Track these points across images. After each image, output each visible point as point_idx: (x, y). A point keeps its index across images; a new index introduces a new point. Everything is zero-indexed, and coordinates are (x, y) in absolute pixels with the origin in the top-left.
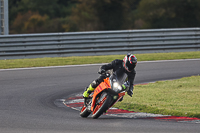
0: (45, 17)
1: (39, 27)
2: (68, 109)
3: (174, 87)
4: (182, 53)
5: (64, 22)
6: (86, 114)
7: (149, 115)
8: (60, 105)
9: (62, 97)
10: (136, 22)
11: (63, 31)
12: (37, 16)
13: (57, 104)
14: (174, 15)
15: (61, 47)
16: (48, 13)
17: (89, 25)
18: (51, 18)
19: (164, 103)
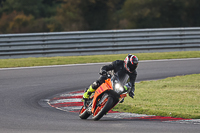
0: (30, 17)
1: (23, 27)
2: (52, 109)
3: (158, 87)
4: (166, 53)
5: (49, 22)
6: (86, 116)
7: (133, 115)
8: (44, 105)
9: (46, 97)
10: (121, 22)
11: (48, 31)
12: (21, 16)
13: (42, 104)
14: (158, 15)
15: (46, 47)
16: (33, 13)
17: (74, 25)
18: (36, 18)
19: (149, 103)
